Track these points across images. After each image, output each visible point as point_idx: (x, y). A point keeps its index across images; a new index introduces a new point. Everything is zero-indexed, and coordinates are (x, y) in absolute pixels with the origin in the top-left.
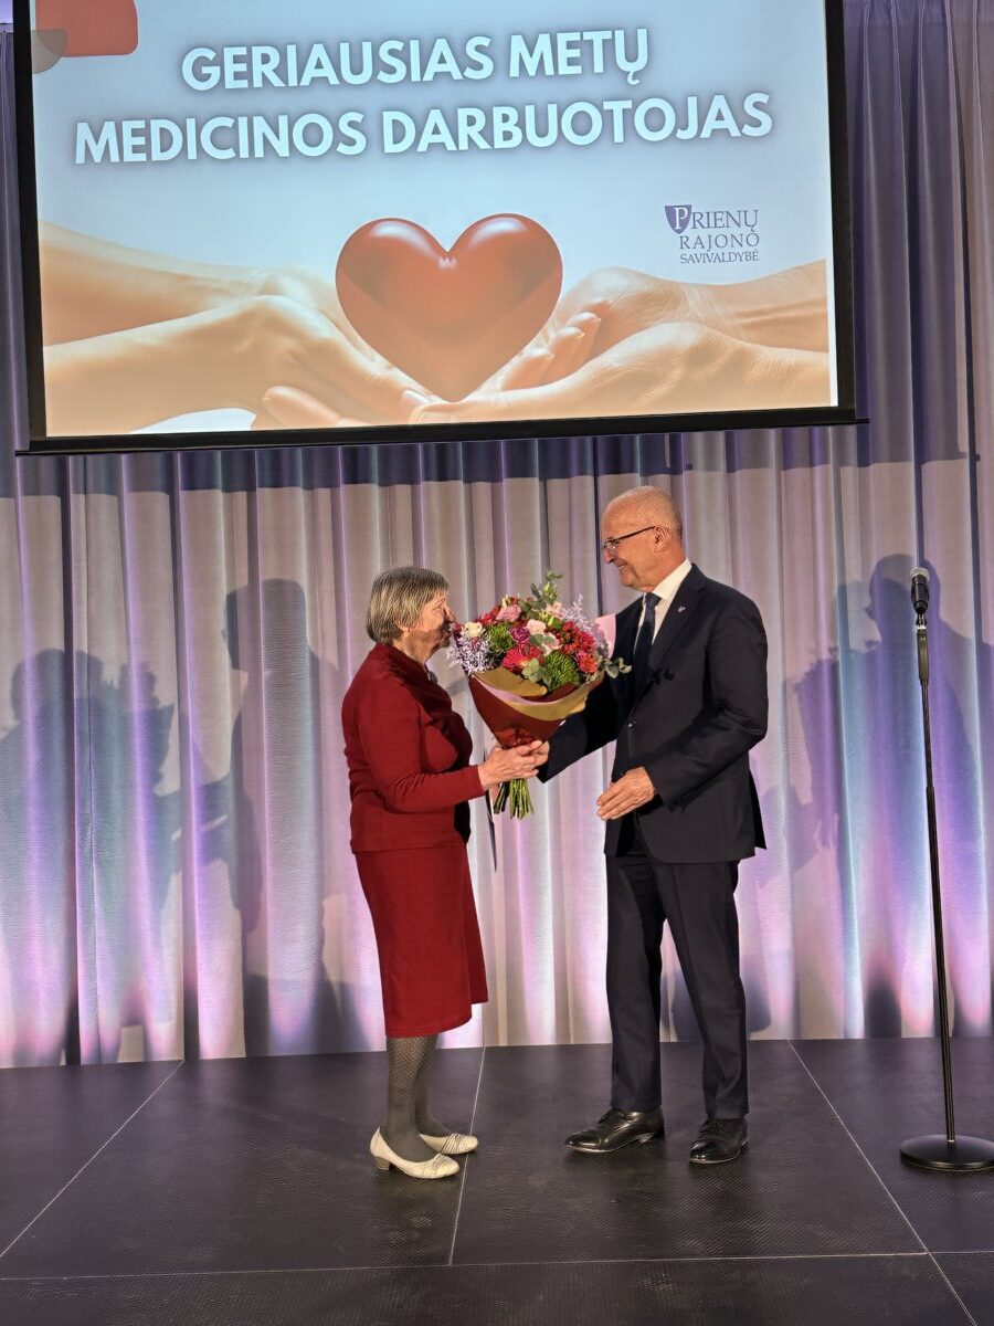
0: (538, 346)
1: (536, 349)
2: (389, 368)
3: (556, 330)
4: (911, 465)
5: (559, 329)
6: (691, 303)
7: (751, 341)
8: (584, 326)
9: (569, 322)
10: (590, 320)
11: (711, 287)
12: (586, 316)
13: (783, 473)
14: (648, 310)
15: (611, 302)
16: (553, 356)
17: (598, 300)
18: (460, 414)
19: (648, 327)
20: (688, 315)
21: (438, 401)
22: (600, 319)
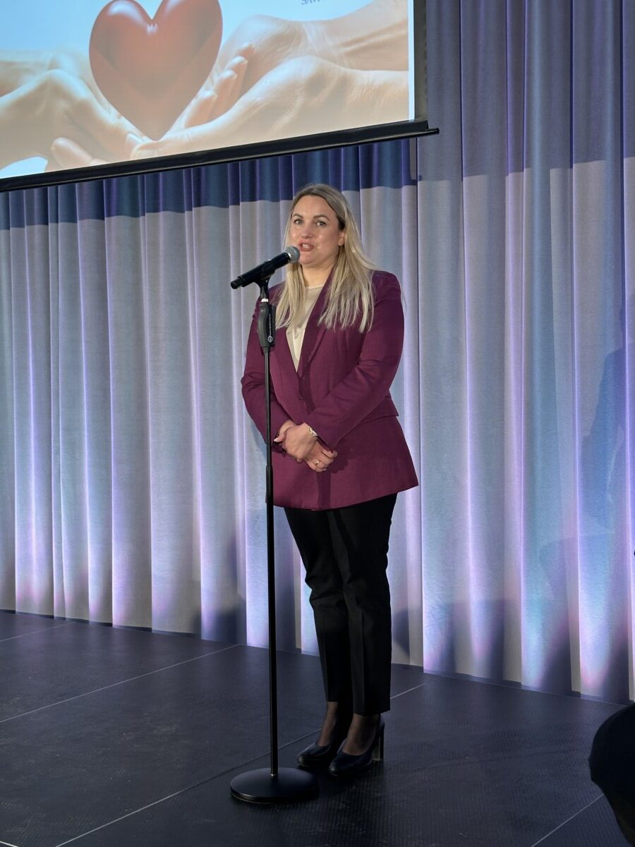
0: (207, 90)
1: (206, 92)
2: (119, 117)
3: (219, 75)
5: (222, 73)
6: (309, 38)
7: (352, 68)
8: (237, 69)
9: (227, 66)
10: (242, 62)
11: (323, 23)
12: (238, 59)
14: (279, 50)
15: (254, 46)
16: (216, 96)
17: (245, 45)
18: (160, 149)
19: (280, 64)
20: (307, 49)
21: (147, 141)
22: (246, 62)
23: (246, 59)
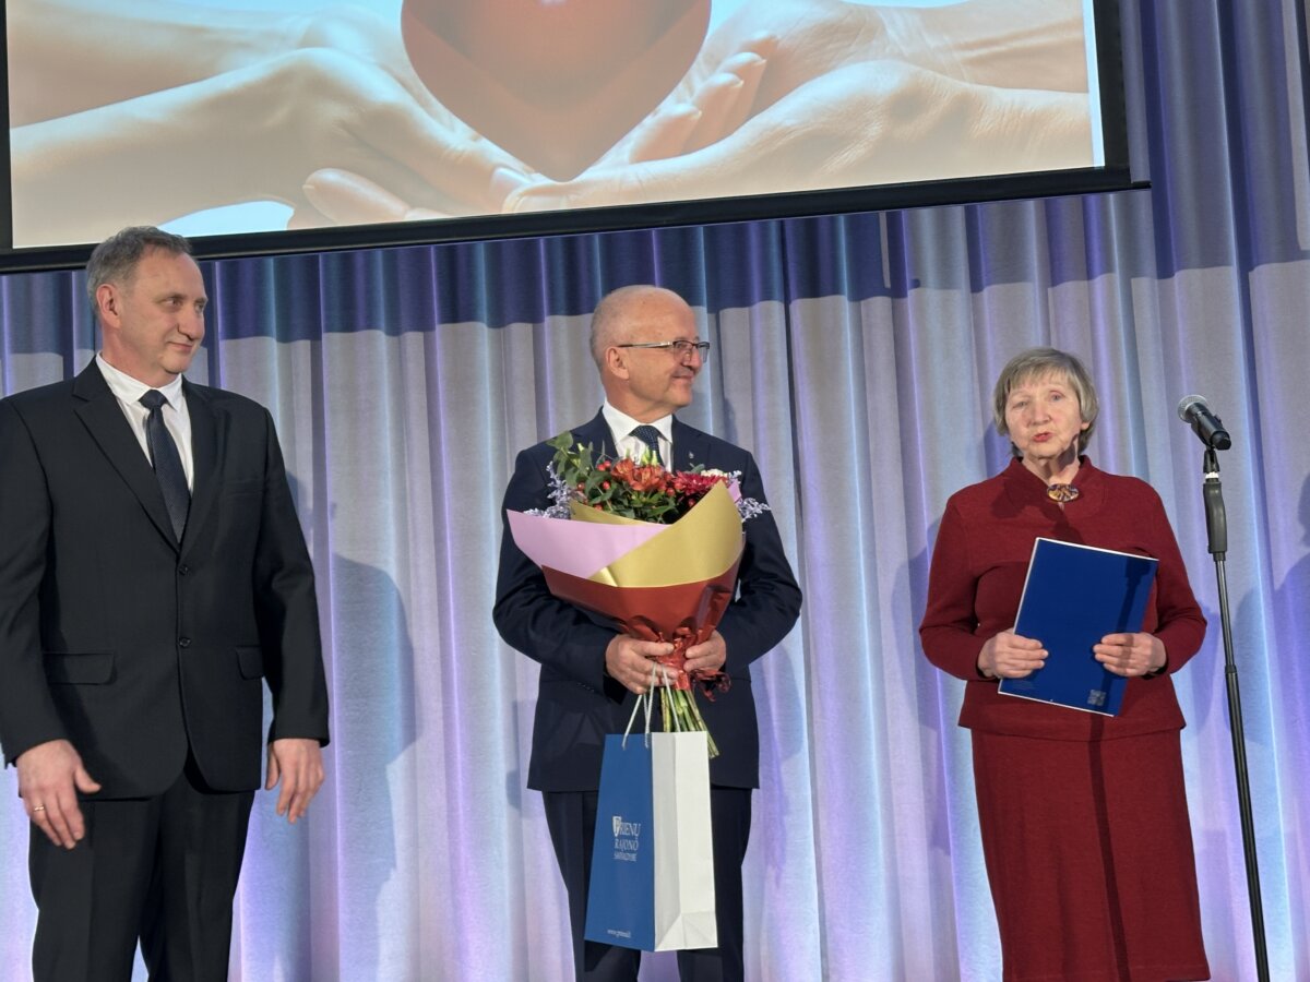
0: (679, 101)
1: (677, 105)
2: (475, 139)
3: (704, 78)
4: (1232, 272)
5: (709, 76)
6: (891, 32)
7: (979, 82)
8: (743, 71)
9: (722, 67)
10: (755, 61)
11: (919, 11)
12: (746, 57)
13: (1050, 290)
14: (831, 46)
15: (779, 37)
16: (700, 113)
17: (760, 35)
18: (572, 197)
19: (834, 68)
20: (888, 50)
21: (542, 181)
22: (764, 61)
23: (763, 58)
